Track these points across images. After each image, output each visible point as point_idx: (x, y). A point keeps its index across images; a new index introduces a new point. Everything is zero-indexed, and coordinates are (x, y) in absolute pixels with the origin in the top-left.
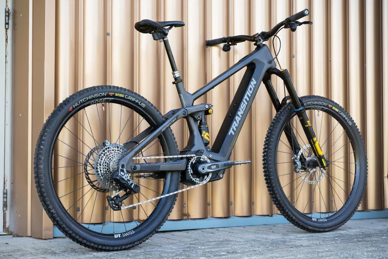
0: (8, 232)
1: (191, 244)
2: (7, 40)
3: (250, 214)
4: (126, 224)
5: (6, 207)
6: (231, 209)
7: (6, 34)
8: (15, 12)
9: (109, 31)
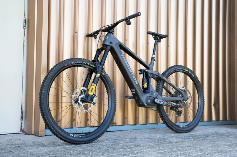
0: (23, 132)
1: (116, 140)
2: (24, 34)
3: (146, 123)
4: (83, 128)
5: (22, 119)
6: (137, 120)
7: (24, 32)
8: (29, 20)
9: (76, 31)
